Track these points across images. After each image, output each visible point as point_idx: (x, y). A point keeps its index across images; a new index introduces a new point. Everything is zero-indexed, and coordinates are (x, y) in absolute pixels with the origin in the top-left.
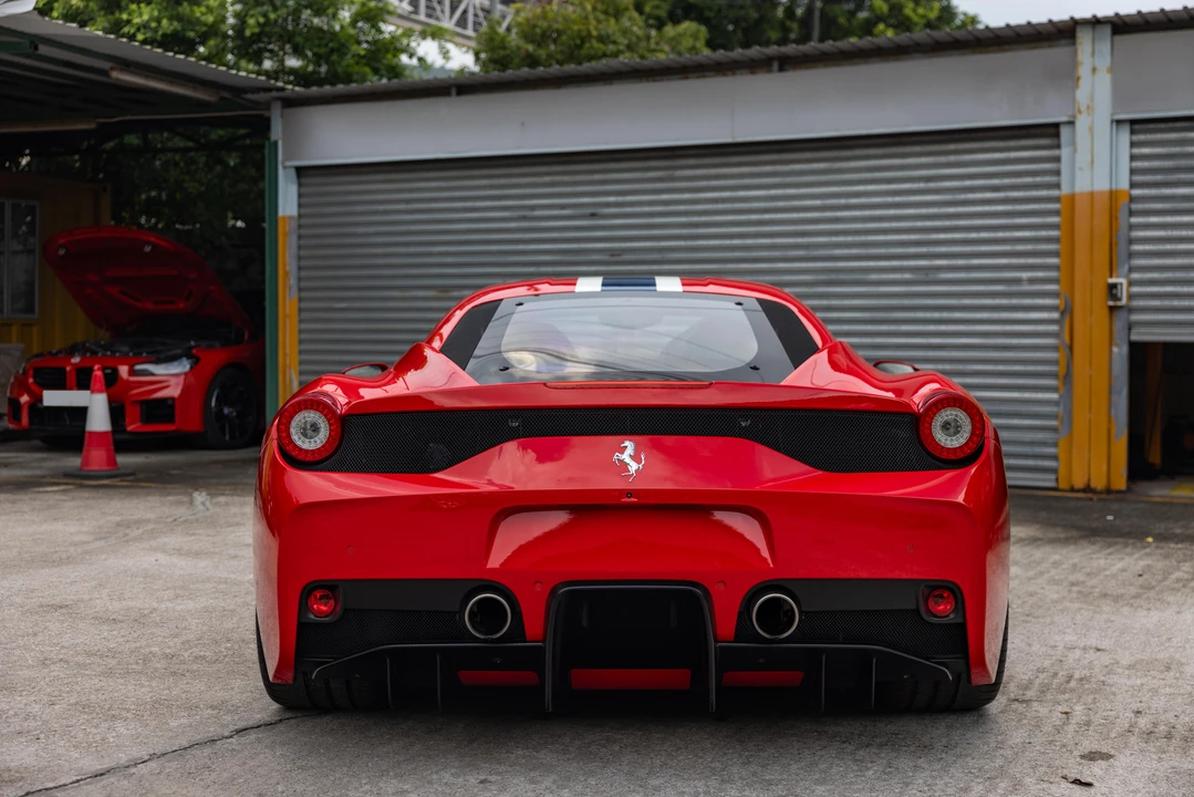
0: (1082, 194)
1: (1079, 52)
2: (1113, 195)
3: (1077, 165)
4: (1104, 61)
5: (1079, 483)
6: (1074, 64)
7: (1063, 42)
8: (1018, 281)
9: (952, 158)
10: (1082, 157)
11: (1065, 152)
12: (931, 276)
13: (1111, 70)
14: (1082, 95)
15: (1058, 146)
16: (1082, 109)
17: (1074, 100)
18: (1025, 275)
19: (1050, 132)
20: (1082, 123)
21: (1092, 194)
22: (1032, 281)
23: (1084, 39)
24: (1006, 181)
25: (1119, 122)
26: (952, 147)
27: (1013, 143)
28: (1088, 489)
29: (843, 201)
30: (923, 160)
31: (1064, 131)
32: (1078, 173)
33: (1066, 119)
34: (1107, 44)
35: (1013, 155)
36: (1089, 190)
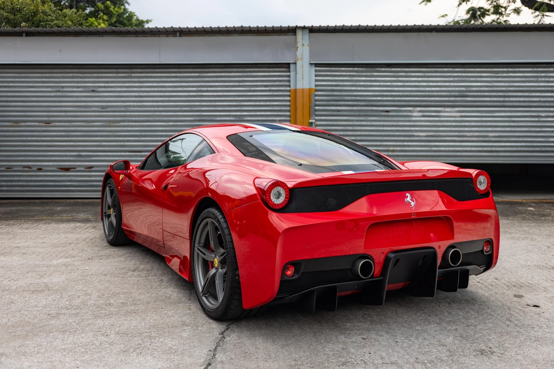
0: (299, 89)
1: (298, 38)
2: (310, 90)
3: (298, 79)
4: (306, 42)
6: (296, 42)
7: (290, 34)
9: (249, 74)
10: (299, 76)
11: (292, 74)
12: (241, 119)
13: (309, 45)
14: (299, 53)
15: (289, 72)
16: (299, 58)
17: (296, 55)
19: (287, 66)
20: (299, 64)
21: (303, 89)
23: (299, 33)
24: (270, 84)
25: (311, 64)
26: (249, 70)
29: (205, 89)
30: (238, 74)
31: (292, 67)
32: (298, 81)
33: (293, 62)
34: (307, 35)
35: (272, 74)
36: (302, 88)
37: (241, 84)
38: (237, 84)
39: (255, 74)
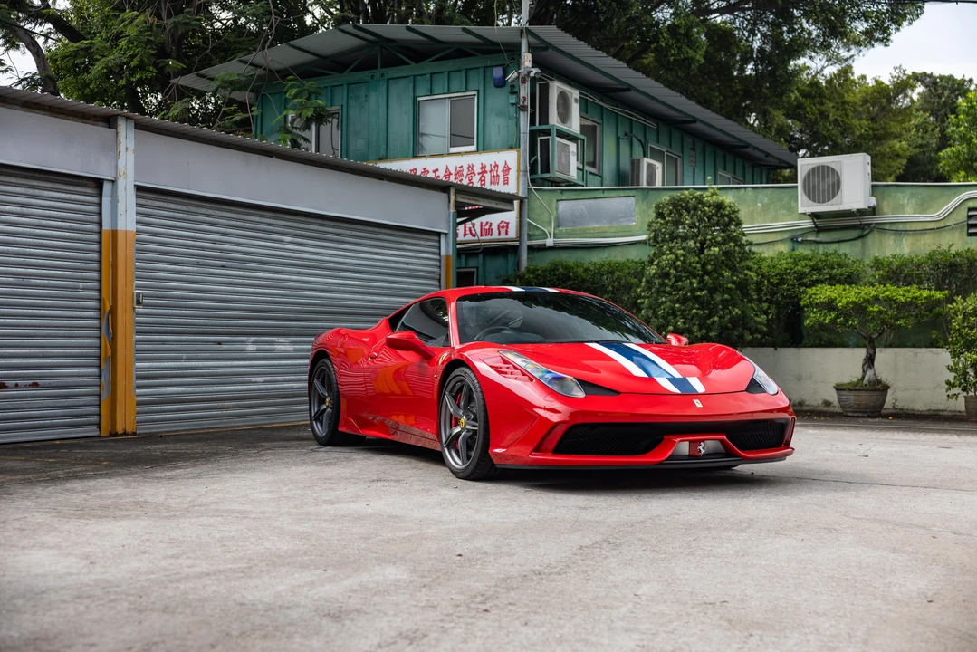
0: (120, 231)
1: (120, 135)
2: (132, 236)
3: (119, 212)
4: (131, 146)
5: (120, 430)
6: (117, 142)
7: (100, 123)
8: (76, 288)
10: (121, 206)
11: (106, 200)
12: (26, 281)
13: (134, 151)
14: (121, 163)
15: (100, 196)
16: (122, 173)
17: (117, 166)
18: (81, 284)
19: (98, 184)
20: (121, 183)
21: (127, 232)
22: (85, 289)
23: (122, 125)
24: (68, 215)
26: (35, 183)
27: (72, 188)
28: (125, 434)
31: (107, 188)
32: (119, 216)
33: (110, 178)
34: (132, 133)
35: (73, 197)
36: (124, 229)
37: (25, 210)
38: (18, 209)
39: (46, 193)
